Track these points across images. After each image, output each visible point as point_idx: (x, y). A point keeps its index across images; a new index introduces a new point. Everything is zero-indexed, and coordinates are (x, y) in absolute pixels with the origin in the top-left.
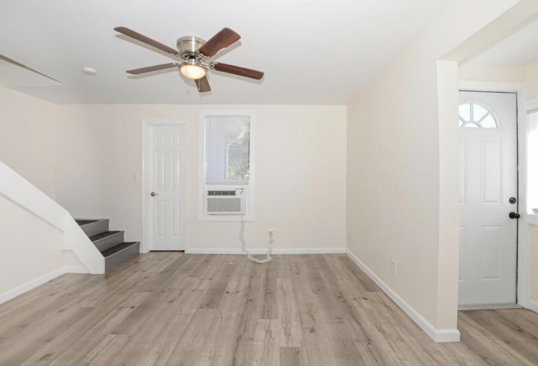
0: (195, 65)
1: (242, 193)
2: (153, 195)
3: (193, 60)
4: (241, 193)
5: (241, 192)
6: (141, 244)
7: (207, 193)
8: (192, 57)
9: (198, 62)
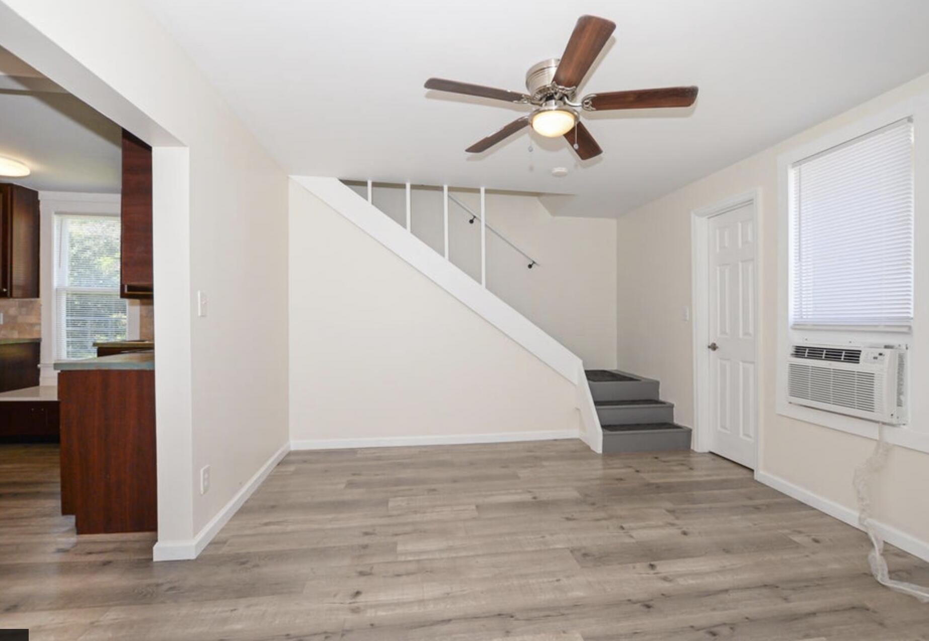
0: (556, 110)
1: (880, 357)
2: (714, 347)
3: (553, 102)
4: (875, 358)
5: (877, 355)
6: (693, 432)
7: (792, 350)
8: (550, 98)
9: (561, 103)
